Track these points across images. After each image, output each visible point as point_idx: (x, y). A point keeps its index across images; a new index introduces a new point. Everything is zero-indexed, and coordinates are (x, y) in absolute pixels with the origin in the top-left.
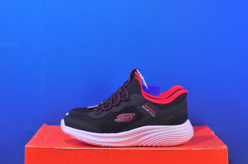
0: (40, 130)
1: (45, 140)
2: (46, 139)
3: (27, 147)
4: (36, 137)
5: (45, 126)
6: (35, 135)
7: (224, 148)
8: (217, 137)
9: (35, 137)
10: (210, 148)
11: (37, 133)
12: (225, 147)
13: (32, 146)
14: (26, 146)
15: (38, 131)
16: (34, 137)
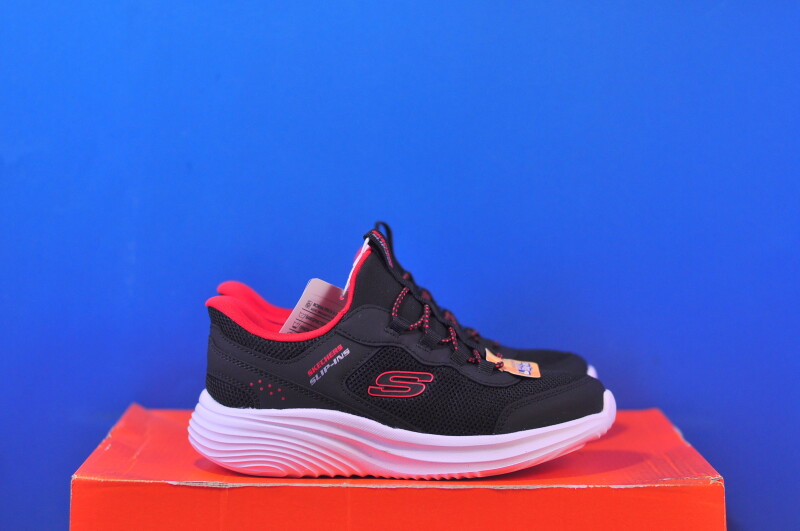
0: (120, 424)
1: (135, 457)
2: (138, 453)
3: (78, 482)
4: (108, 448)
5: (134, 411)
6: (104, 441)
7: (712, 482)
8: (689, 445)
9: (105, 446)
10: (667, 483)
11: (109, 435)
12: (715, 479)
13: (92, 478)
14: (75, 477)
15: (113, 429)
16: (100, 446)
